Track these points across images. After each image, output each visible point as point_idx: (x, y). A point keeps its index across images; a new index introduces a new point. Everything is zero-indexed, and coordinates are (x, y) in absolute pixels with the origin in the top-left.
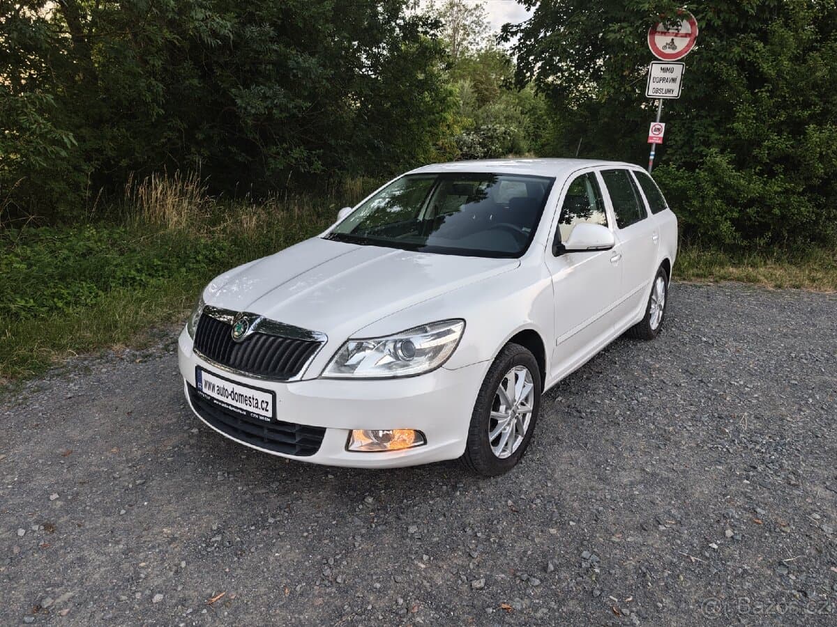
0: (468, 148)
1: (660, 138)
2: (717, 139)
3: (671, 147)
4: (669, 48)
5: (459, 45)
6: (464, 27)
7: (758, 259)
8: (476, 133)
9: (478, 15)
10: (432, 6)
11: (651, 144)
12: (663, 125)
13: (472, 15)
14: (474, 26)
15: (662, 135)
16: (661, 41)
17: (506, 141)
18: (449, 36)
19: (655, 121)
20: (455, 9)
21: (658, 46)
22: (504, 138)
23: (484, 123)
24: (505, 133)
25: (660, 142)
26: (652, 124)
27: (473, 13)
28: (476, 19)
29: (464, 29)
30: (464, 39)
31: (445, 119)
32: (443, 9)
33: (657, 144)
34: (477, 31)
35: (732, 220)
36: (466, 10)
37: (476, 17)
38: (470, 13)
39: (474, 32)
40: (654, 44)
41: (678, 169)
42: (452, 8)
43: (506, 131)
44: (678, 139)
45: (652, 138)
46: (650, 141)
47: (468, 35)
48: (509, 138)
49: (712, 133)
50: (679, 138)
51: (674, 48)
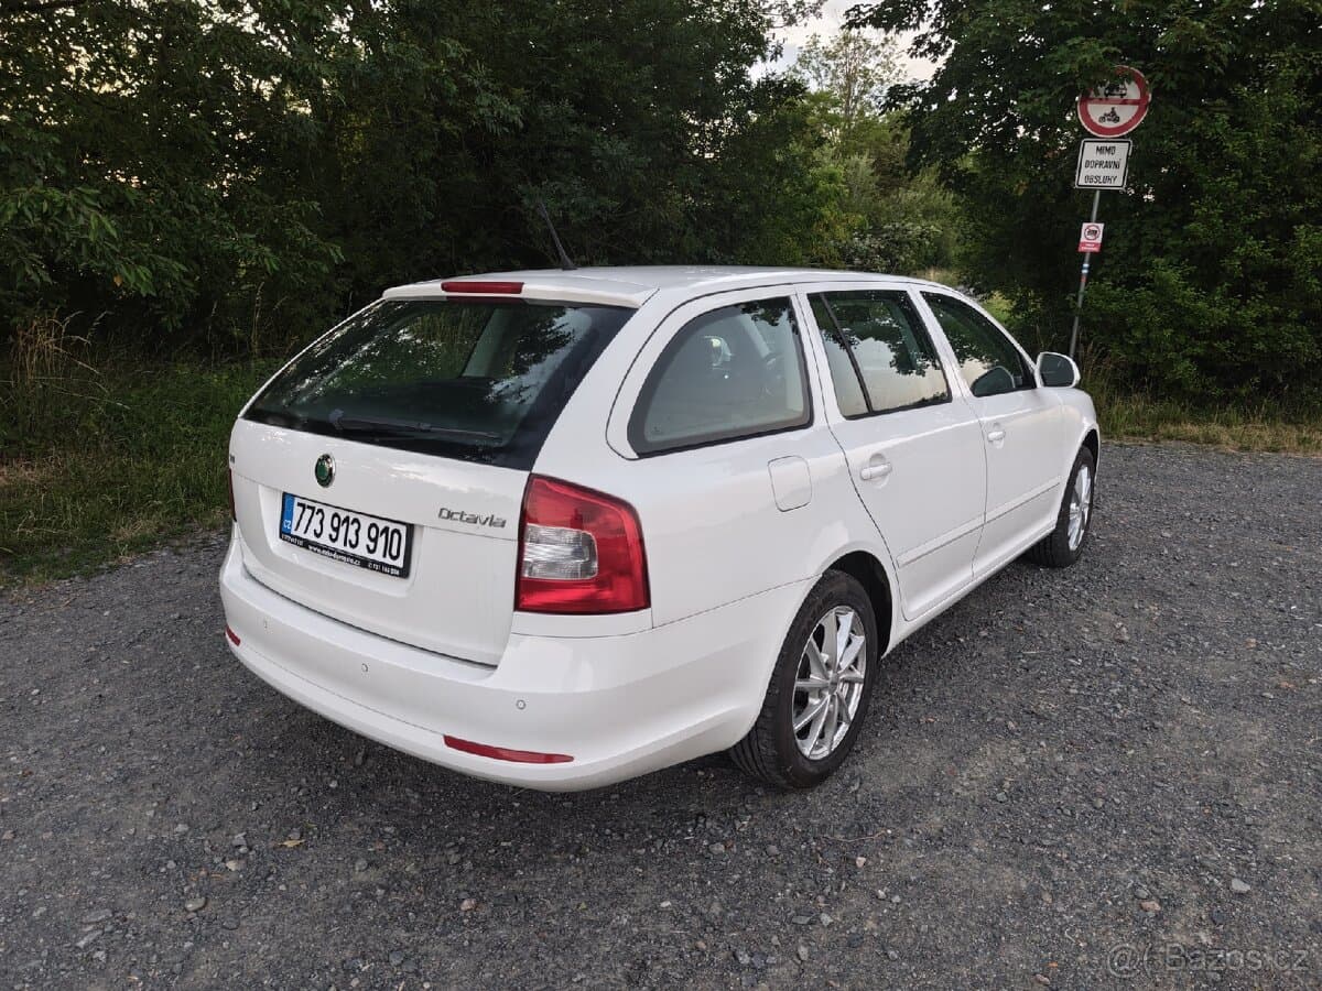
0: (861, 258)
1: (1096, 245)
2: (1173, 246)
3: (1110, 257)
4: (1109, 120)
5: (856, 101)
6: (866, 72)
7: (1233, 416)
8: (875, 235)
9: (887, 54)
10: (815, 43)
11: (1084, 253)
12: (1101, 226)
13: (878, 53)
14: (882, 70)
15: (1099, 240)
16: (1097, 111)
17: (922, 248)
18: (841, 86)
19: (1089, 221)
20: (852, 45)
21: (1092, 118)
22: (920, 244)
23: (889, 221)
24: (921, 236)
25: (1096, 249)
26: (1085, 225)
27: (879, 52)
28: (885, 60)
29: (865, 76)
30: (864, 92)
31: (822, 216)
32: (831, 47)
33: (1093, 253)
34: (885, 79)
35: (1194, 358)
36: (868, 47)
37: (885, 57)
38: (874, 52)
39: (882, 80)
40: (1086, 115)
41: (1114, 288)
42: (847, 44)
43: (923, 233)
44: (1121, 245)
45: (1084, 244)
46: (1082, 249)
47: (872, 84)
48: (927, 243)
49: (1167, 236)
50: (1123, 245)
51: (1117, 119)
